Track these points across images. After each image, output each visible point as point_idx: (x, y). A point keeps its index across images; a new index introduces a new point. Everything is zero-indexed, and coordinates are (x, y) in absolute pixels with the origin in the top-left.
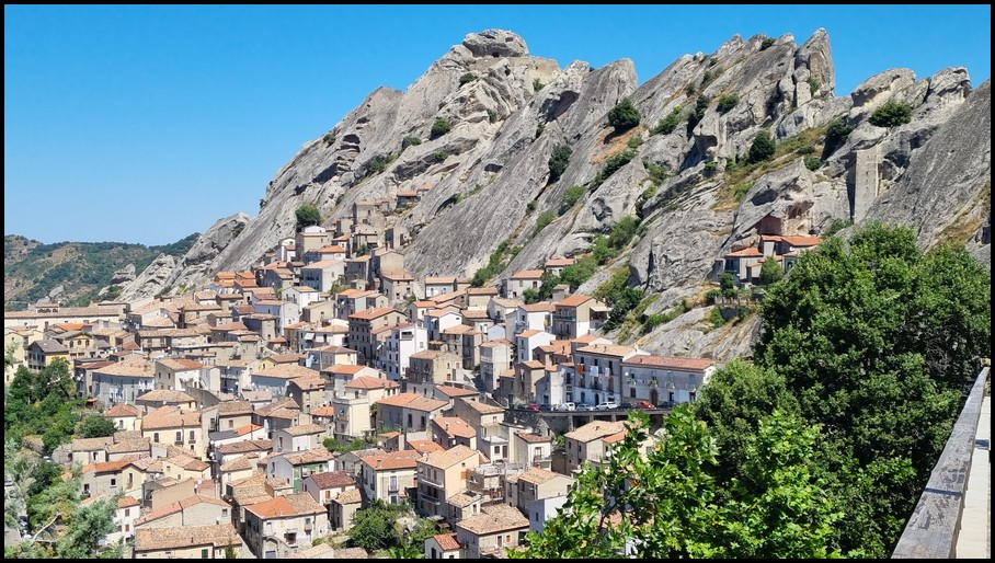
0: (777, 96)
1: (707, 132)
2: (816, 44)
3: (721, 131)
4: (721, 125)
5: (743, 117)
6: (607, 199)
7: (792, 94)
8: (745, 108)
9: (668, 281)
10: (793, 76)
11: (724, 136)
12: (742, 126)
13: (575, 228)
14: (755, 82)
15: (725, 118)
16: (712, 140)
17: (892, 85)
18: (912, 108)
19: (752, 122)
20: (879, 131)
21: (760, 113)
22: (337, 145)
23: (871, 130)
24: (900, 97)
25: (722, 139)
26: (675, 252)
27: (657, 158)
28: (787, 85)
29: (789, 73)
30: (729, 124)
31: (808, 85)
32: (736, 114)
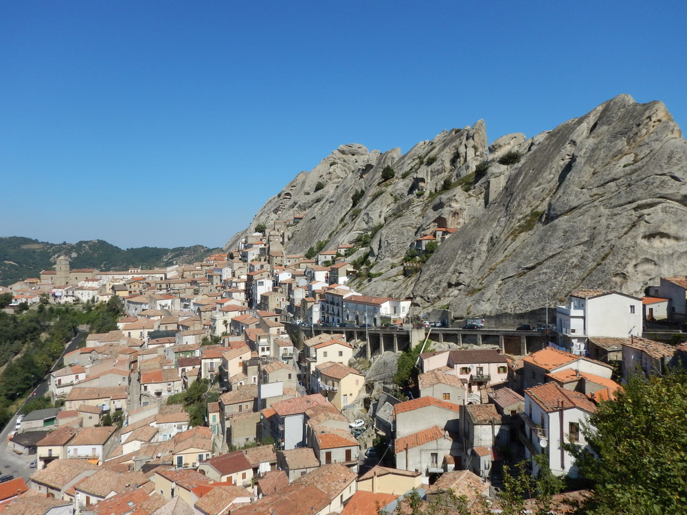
0: (457, 156)
1: (420, 176)
2: (477, 127)
3: (427, 175)
4: (427, 172)
5: (439, 167)
6: (370, 213)
7: (464, 154)
8: (440, 162)
9: (387, 254)
10: (465, 145)
11: (429, 178)
12: (439, 172)
13: (354, 229)
14: (447, 149)
15: (429, 168)
16: (423, 180)
17: (512, 142)
18: (523, 155)
19: (443, 170)
20: (504, 167)
21: (448, 165)
22: (281, 198)
23: (498, 167)
24: (516, 148)
25: (428, 180)
26: (392, 239)
27: (398, 192)
28: (462, 150)
29: (463, 143)
30: (431, 171)
31: (473, 149)
32: (435, 166)
